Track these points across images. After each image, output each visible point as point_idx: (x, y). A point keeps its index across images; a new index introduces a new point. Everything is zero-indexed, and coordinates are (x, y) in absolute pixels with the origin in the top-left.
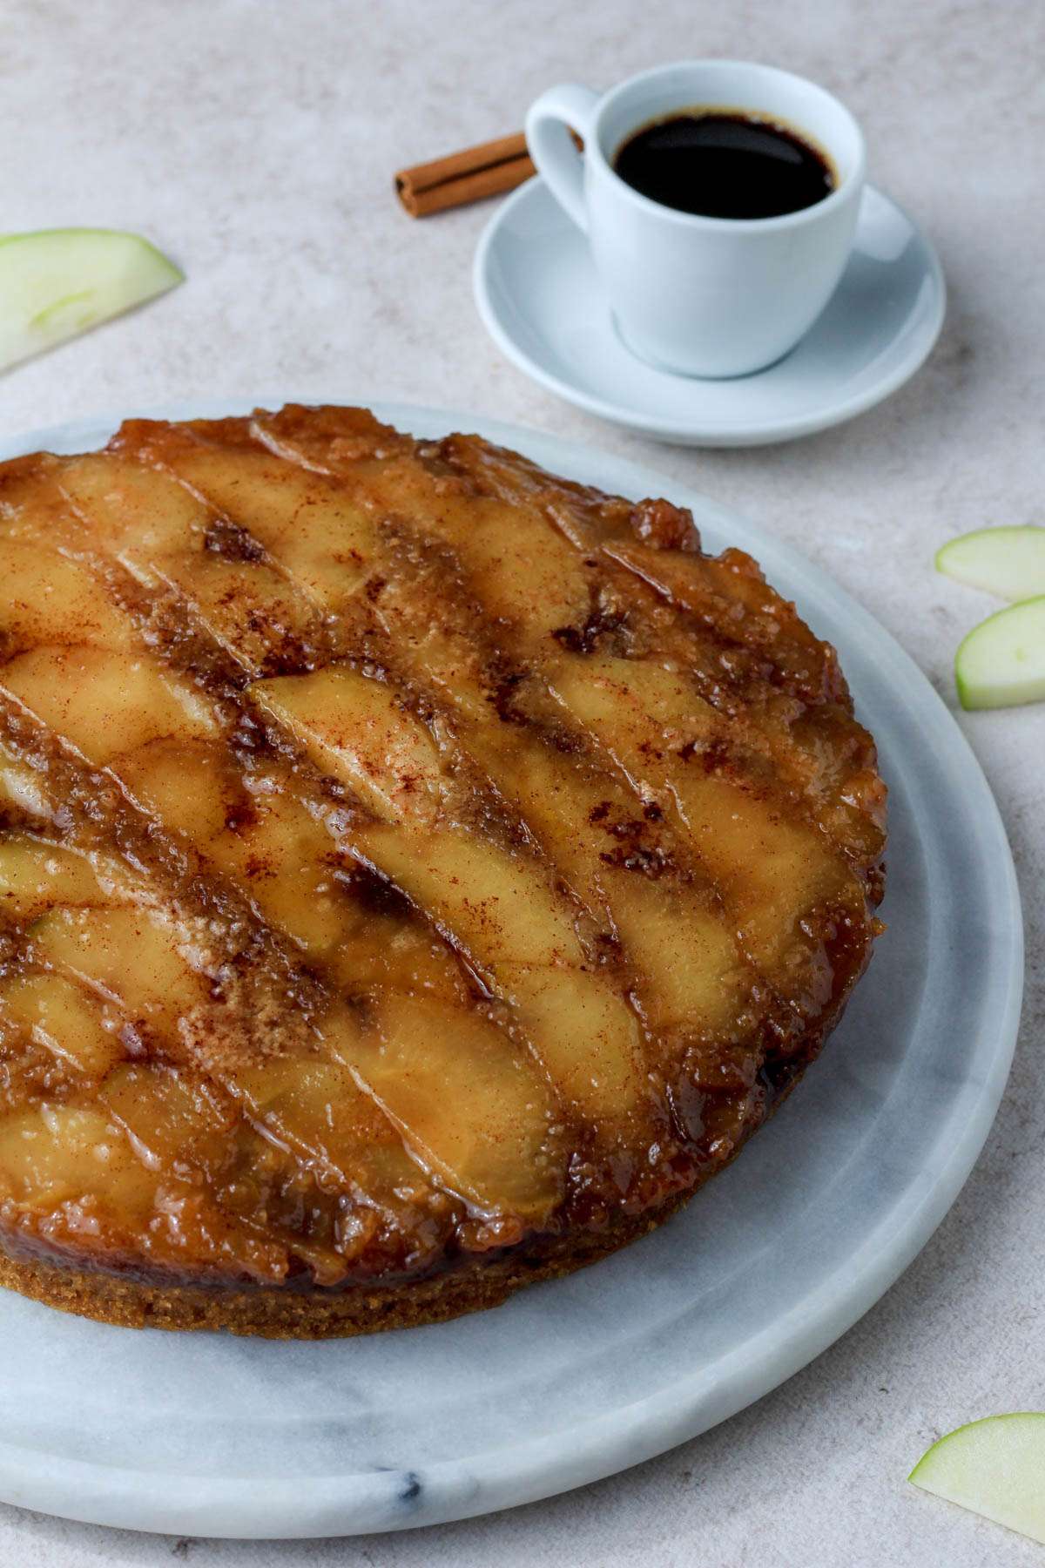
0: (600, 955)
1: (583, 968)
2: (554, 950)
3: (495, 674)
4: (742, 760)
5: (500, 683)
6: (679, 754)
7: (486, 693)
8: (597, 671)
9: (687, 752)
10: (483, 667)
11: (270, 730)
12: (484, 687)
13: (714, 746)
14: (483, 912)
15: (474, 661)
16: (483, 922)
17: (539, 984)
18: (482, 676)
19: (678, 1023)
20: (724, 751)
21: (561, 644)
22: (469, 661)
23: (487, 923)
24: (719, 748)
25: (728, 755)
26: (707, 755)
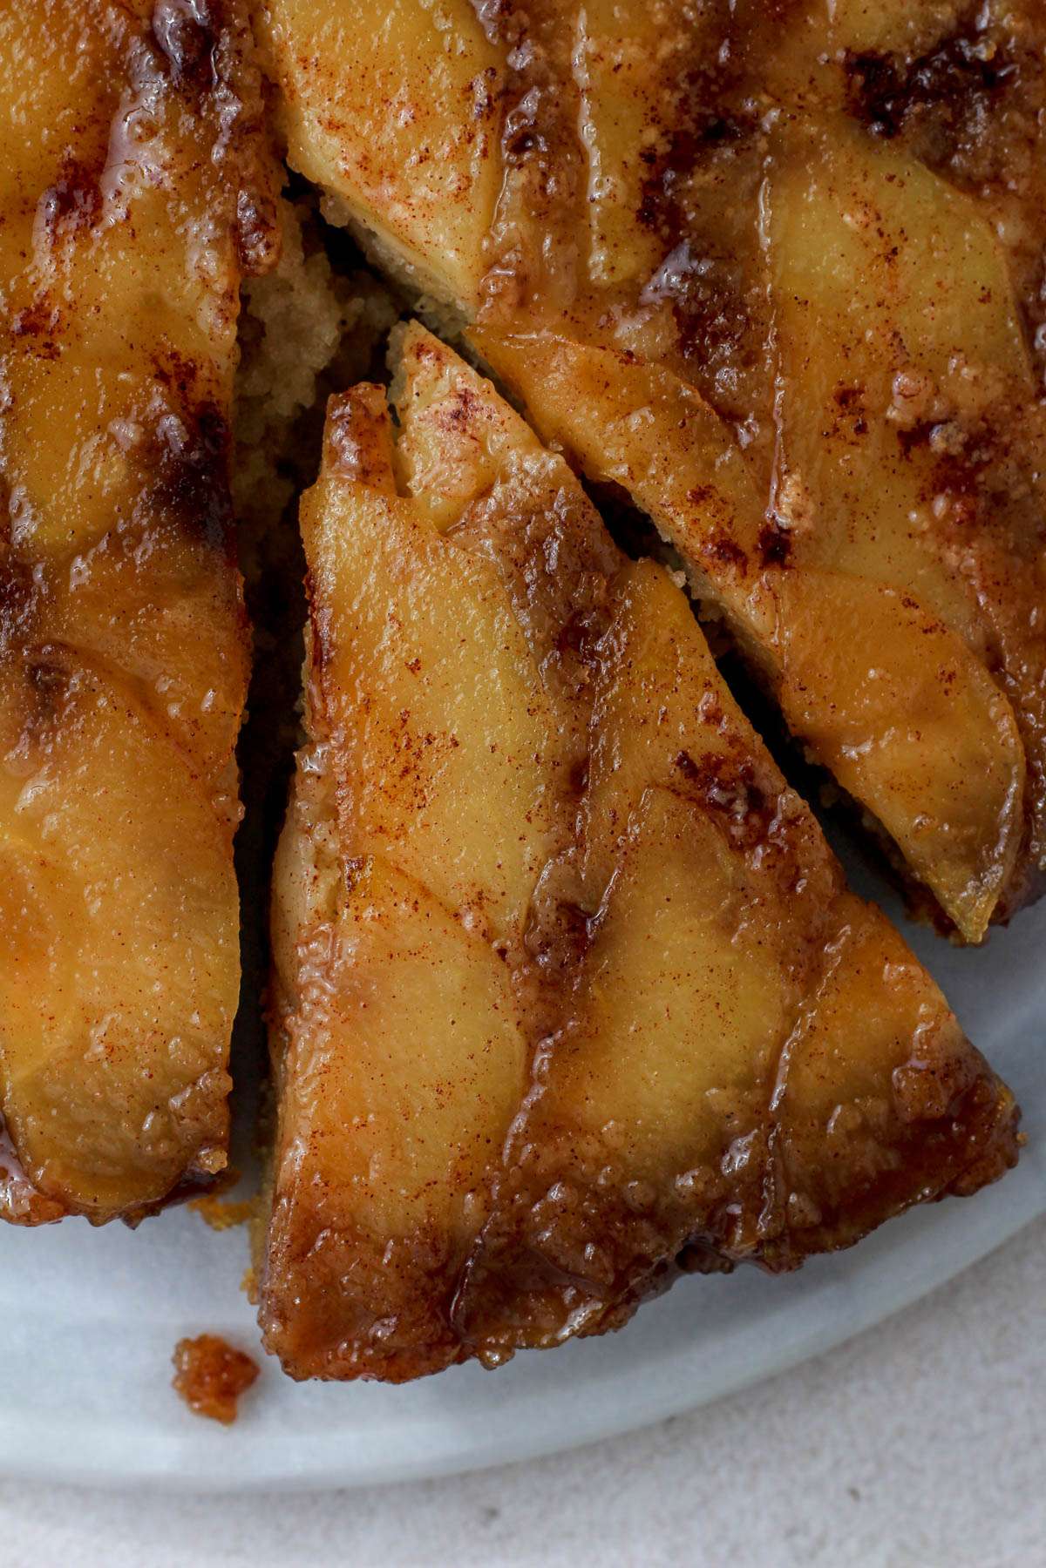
0: (546, 945)
1: (502, 952)
2: (480, 893)
3: (694, 100)
4: (999, 499)
5: (689, 125)
6: (901, 434)
7: (651, 135)
8: (867, 188)
9: (914, 436)
10: (682, 75)
11: (226, 41)
12: (655, 121)
13: (969, 447)
14: (418, 755)
15: (675, 54)
16: (406, 771)
17: (410, 942)
18: (666, 95)
19: (581, 1130)
20: (980, 466)
21: (849, 86)
22: (665, 49)
23: (409, 778)
24: (975, 455)
25: (981, 477)
26: (947, 458)
